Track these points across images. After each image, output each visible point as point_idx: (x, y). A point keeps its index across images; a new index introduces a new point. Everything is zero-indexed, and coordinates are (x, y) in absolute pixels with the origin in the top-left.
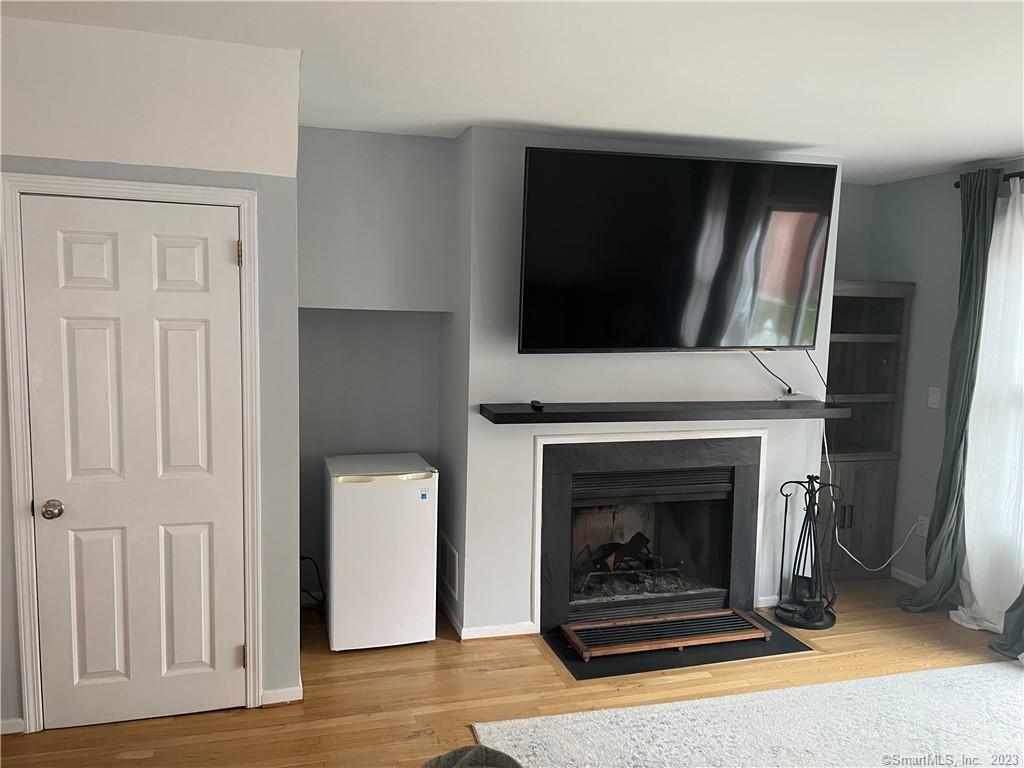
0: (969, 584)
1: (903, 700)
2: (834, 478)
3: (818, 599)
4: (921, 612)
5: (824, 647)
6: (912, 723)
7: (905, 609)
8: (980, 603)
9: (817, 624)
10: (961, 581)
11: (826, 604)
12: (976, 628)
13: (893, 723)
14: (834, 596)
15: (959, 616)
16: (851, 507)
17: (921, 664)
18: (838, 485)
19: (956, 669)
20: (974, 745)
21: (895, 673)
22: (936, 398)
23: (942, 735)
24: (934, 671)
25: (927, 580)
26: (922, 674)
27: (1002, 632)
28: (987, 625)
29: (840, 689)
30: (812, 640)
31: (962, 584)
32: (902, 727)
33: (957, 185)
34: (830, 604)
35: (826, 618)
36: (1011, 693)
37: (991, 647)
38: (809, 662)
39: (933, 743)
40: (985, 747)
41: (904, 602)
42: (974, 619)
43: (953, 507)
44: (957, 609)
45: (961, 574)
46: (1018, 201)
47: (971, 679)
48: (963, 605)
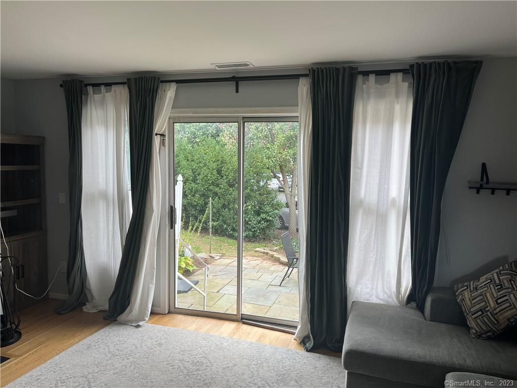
0: (90, 290)
1: (67, 366)
2: (10, 251)
3: (9, 326)
4: (68, 312)
5: (17, 354)
6: (75, 377)
7: (59, 314)
8: (96, 299)
9: (11, 341)
10: (86, 290)
11: (14, 327)
12: (96, 311)
13: (64, 382)
14: (19, 321)
15: (88, 308)
16: (23, 266)
17: (72, 341)
18: (13, 256)
19: (90, 337)
20: (106, 374)
21: (60, 353)
22: (63, 198)
23: (90, 376)
24: (80, 342)
25: (69, 295)
26: (74, 347)
27: (108, 309)
28: (101, 308)
29: (31, 376)
30: (8, 352)
31: (87, 292)
32: (70, 382)
33: (61, 86)
34: (17, 326)
35: (16, 335)
36: (117, 339)
37: (104, 318)
38: (9, 367)
39: (87, 383)
40: (112, 372)
41: (59, 310)
42: (94, 307)
43: (79, 254)
44: (85, 305)
45: (86, 287)
46: (92, 99)
47: (99, 339)
48: (88, 301)
